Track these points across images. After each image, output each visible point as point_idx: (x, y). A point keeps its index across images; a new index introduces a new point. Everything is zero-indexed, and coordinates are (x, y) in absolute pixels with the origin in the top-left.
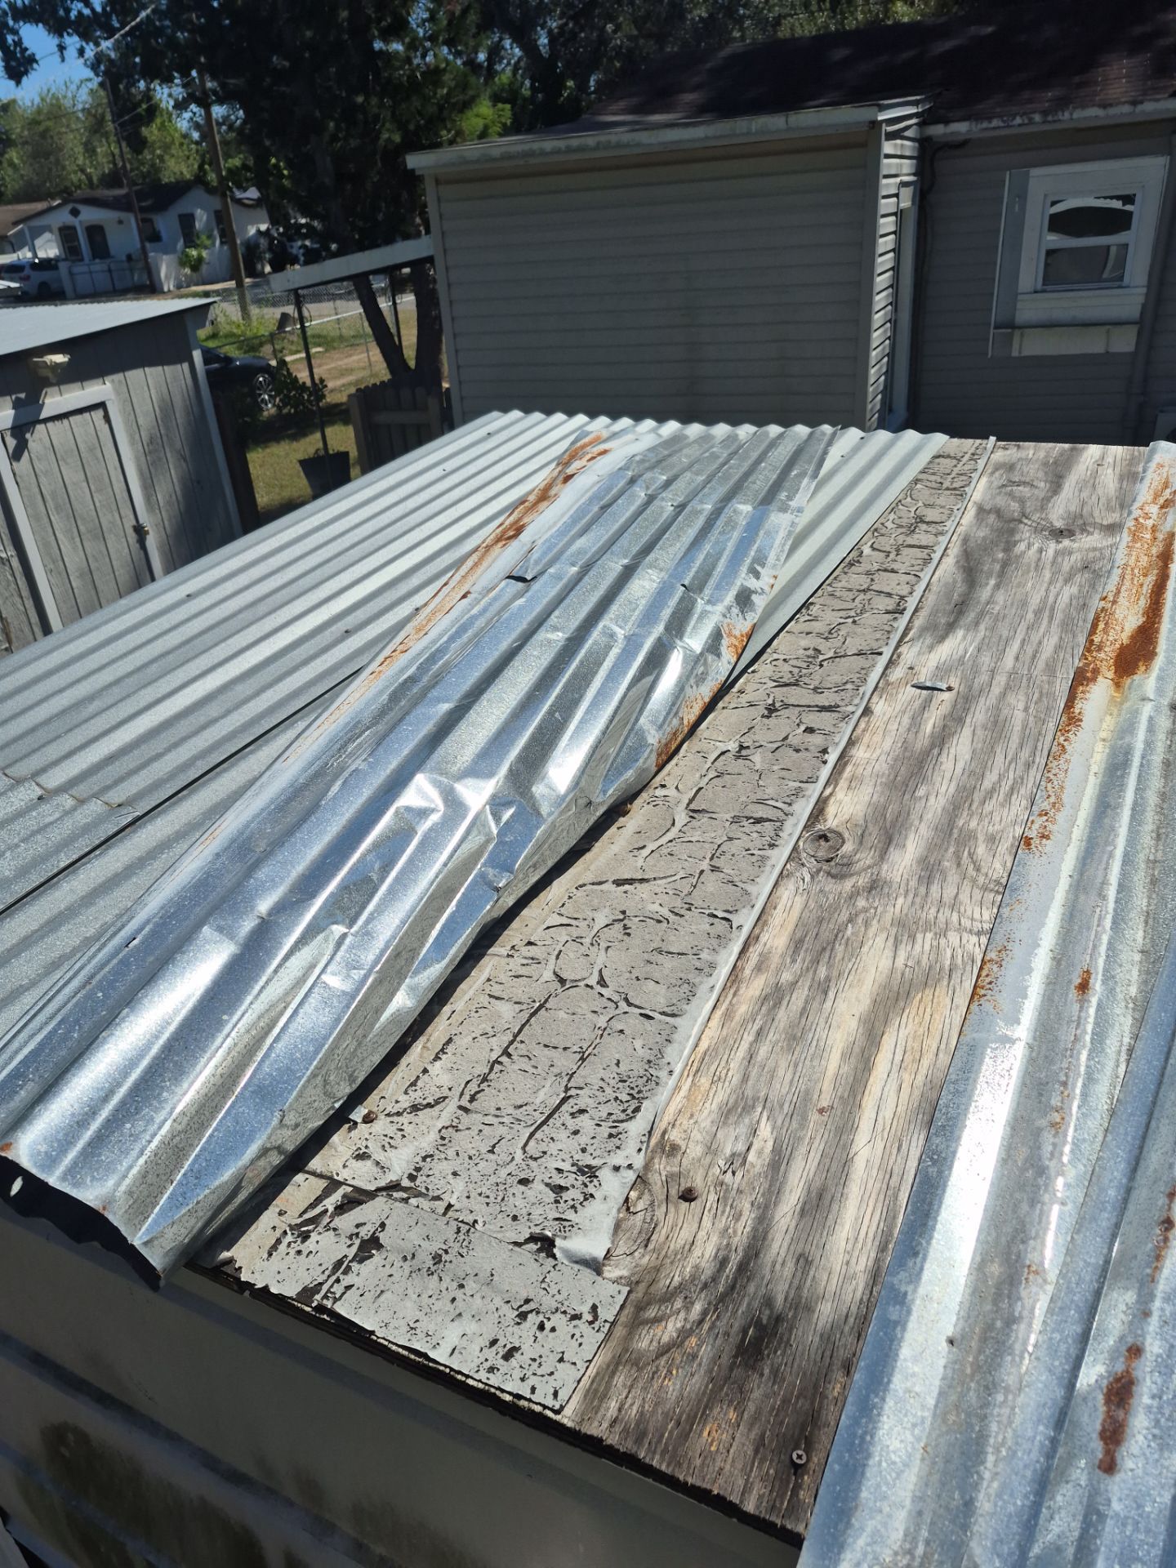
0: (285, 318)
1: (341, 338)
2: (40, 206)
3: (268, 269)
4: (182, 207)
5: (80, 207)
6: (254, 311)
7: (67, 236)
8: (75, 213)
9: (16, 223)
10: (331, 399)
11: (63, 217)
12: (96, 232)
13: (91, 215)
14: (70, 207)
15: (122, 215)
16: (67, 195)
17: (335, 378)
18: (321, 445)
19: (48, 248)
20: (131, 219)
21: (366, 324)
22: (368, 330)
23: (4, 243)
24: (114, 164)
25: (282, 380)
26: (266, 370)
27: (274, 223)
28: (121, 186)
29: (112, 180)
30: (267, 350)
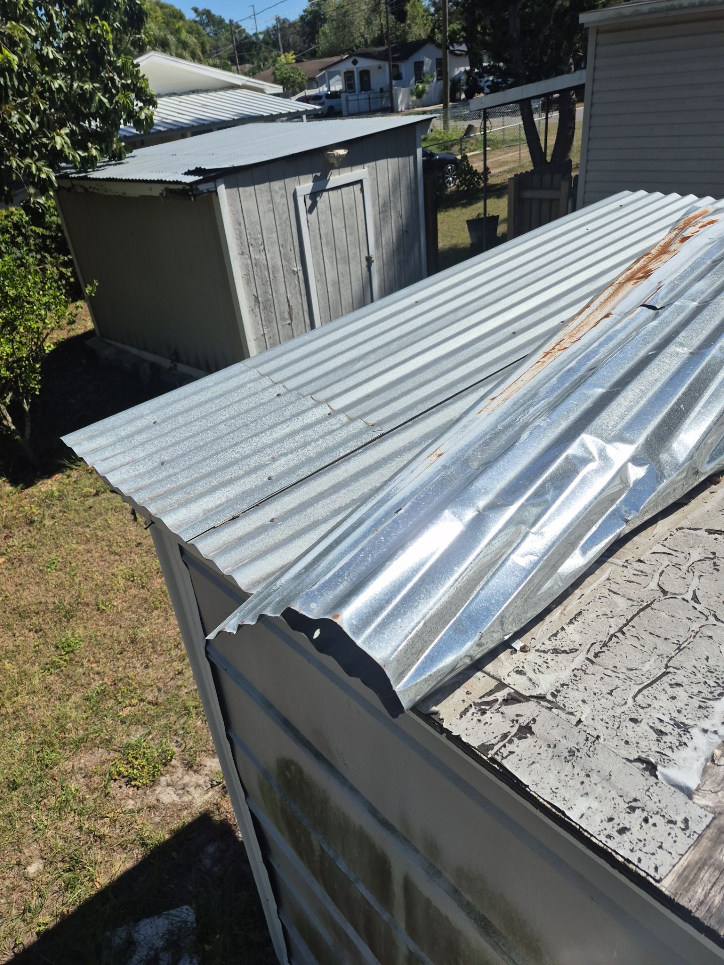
0: (470, 128)
1: (503, 141)
2: (336, 59)
3: (463, 96)
4: (415, 58)
5: (358, 59)
6: (452, 123)
7: (348, 77)
8: (355, 62)
9: (321, 70)
10: (491, 181)
11: (348, 66)
12: (365, 74)
13: (363, 63)
14: (352, 59)
15: (381, 63)
16: (354, 53)
17: (497, 167)
18: (482, 211)
19: (337, 85)
20: (386, 65)
21: (523, 132)
22: (524, 136)
23: (313, 82)
24: (382, 31)
25: (463, 168)
26: (454, 161)
27: (473, 66)
28: (383, 45)
29: (379, 41)
30: (456, 148)
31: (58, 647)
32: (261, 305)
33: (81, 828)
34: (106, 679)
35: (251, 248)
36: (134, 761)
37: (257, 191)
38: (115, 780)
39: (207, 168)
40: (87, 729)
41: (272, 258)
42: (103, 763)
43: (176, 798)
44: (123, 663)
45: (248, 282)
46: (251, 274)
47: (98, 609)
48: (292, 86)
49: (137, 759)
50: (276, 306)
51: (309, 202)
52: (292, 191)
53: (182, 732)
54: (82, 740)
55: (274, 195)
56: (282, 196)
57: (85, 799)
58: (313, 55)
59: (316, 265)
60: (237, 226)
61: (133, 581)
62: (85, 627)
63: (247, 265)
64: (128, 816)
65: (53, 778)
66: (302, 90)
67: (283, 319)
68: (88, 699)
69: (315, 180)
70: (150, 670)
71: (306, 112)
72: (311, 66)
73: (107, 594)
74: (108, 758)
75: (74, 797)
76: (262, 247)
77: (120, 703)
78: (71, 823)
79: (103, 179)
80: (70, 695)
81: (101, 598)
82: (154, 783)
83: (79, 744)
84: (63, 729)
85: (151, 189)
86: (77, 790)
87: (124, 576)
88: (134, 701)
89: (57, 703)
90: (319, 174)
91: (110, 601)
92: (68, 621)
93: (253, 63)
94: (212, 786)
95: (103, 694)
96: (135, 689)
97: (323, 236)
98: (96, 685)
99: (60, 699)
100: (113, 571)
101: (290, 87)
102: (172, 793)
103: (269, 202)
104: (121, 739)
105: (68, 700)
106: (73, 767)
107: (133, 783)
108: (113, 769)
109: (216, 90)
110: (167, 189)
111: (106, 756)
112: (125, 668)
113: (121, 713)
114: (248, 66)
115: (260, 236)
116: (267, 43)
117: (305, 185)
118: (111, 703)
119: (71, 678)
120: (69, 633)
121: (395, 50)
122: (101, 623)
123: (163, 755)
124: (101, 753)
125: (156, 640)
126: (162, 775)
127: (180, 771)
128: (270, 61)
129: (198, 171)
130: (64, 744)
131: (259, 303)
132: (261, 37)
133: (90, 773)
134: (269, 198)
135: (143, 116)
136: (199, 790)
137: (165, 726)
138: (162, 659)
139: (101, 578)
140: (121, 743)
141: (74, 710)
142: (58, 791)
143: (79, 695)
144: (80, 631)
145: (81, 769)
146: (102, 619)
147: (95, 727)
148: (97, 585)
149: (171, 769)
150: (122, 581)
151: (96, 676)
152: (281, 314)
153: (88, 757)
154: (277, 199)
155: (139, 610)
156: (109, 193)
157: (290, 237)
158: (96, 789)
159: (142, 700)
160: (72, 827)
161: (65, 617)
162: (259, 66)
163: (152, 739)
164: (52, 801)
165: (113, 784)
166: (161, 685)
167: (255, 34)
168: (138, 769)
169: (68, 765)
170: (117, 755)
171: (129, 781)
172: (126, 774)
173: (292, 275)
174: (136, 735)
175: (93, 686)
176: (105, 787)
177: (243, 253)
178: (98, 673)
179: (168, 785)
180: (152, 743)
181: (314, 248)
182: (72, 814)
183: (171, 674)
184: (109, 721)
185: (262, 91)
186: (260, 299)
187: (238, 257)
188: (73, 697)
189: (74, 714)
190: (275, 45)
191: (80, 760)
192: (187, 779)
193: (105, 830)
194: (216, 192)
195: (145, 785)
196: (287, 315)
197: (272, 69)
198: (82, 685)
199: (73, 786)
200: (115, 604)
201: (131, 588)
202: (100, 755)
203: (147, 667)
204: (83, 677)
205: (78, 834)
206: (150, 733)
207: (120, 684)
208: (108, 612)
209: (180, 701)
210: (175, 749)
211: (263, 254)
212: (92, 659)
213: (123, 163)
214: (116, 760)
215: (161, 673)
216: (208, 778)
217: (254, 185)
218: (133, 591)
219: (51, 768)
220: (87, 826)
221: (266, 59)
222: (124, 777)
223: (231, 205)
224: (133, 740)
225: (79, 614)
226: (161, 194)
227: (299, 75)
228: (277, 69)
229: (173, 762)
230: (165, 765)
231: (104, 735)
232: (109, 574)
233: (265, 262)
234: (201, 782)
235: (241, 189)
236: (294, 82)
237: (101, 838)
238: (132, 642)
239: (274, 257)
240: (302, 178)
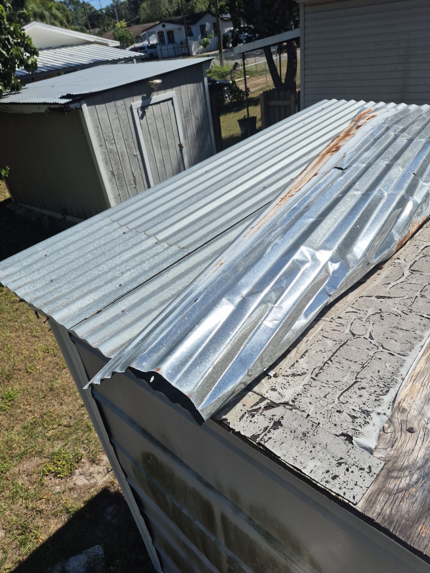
0: (236, 65)
1: (256, 72)
2: (152, 24)
3: (231, 45)
4: (201, 22)
5: (166, 24)
6: (225, 62)
7: (160, 35)
8: (164, 26)
9: (143, 31)
10: (251, 96)
11: (160, 28)
12: (170, 33)
13: (169, 27)
14: (162, 24)
15: (180, 26)
16: (163, 20)
17: (254, 88)
18: (246, 114)
19: (154, 40)
20: (183, 28)
21: (267, 66)
22: (268, 68)
23: (139, 39)
24: (179, 6)
25: (233, 89)
26: (228, 85)
27: (235, 27)
28: (180, 15)
29: (177, 13)
30: (229, 77)
31: (3, 398)
32: (116, 176)
33: (27, 507)
34: (36, 415)
35: (106, 142)
36: (58, 462)
37: (107, 107)
38: (47, 475)
39: (74, 94)
40: (26, 447)
41: (120, 148)
42: (38, 466)
43: (86, 482)
44: (46, 404)
45: (106, 163)
46: (108, 158)
47: (27, 372)
48: (126, 42)
49: (59, 461)
50: (125, 177)
51: (140, 113)
52: (129, 106)
53: (86, 442)
54: (24, 453)
55: (118, 109)
56: (123, 109)
57: (28, 489)
58: (138, 22)
59: (149, 151)
60: (97, 129)
61: (48, 353)
62: (20, 384)
63: (105, 153)
64: (57, 496)
65: (7, 479)
66: (132, 44)
67: (131, 185)
68: (25, 428)
69: (143, 99)
70: (64, 406)
71: (135, 57)
72: (136, 29)
73: (32, 362)
74: (41, 462)
75: (21, 489)
76: (113, 141)
77: (46, 428)
78: (21, 505)
79: (8, 104)
80: (13, 427)
81: (29, 365)
82: (72, 474)
83: (22, 456)
84: (11, 448)
85: (39, 109)
86: (23, 484)
87: (42, 350)
88: (55, 426)
89: (6, 432)
90: (145, 95)
91: (34, 366)
92: (9, 381)
93: (100, 28)
94: (108, 472)
95: (34, 424)
96: (55, 418)
97: (151, 133)
98: (30, 418)
99: (7, 430)
100: (35, 347)
101: (124, 42)
102: (83, 478)
103: (115, 113)
104: (48, 450)
105: (12, 430)
106: (19, 470)
107: (58, 476)
108: (45, 469)
109: (77, 45)
110: (49, 108)
111: (40, 461)
112: (47, 406)
113: (47, 434)
114: (97, 30)
115: (111, 134)
116: (108, 15)
117: (137, 102)
118: (40, 429)
119: (13, 416)
120: (10, 388)
121: (187, 18)
122: (30, 380)
123: (76, 457)
124: (36, 460)
125: (66, 387)
126: (76, 469)
127: (88, 465)
128: (111, 26)
129: (68, 96)
130: (12, 457)
131: (114, 175)
132: (104, 11)
133: (30, 473)
134: (115, 111)
135: (30, 62)
136: (100, 475)
137: (76, 439)
138: (71, 398)
139: (27, 353)
140: (49, 452)
141: (17, 436)
142: (11, 487)
143: (19, 426)
144: (17, 387)
145: (24, 471)
146: (30, 378)
147: (32, 445)
148: (25, 357)
149: (81, 464)
150: (41, 354)
151: (29, 413)
152: (129, 181)
153: (28, 463)
154: (120, 111)
155: (54, 370)
156: (12, 112)
157: (130, 134)
158: (35, 482)
159: (60, 425)
160: (21, 507)
161: (6, 379)
162: (104, 30)
163: (68, 448)
164: (7, 493)
165: (46, 478)
166: (71, 415)
167: (101, 10)
168: (61, 467)
169: (16, 470)
170: (47, 460)
171: (56, 474)
172: (53, 471)
173: (134, 157)
174: (58, 446)
175: (28, 419)
176: (41, 480)
177: (101, 146)
178: (30, 411)
179: (81, 474)
180: (68, 451)
181: (146, 140)
182: (21, 499)
183: (77, 407)
184: (40, 440)
185: (106, 45)
186: (115, 173)
187: (99, 148)
188: (16, 428)
189: (17, 438)
190: (113, 16)
191: (23, 465)
192: (92, 469)
193: (43, 507)
194: (81, 108)
195: (67, 476)
196: (133, 182)
197: (113, 31)
198: (21, 420)
199: (20, 482)
200: (38, 368)
201: (47, 357)
202: (36, 461)
203: (61, 404)
204: (21, 415)
205: (25, 511)
206: (66, 444)
207: (45, 417)
208: (34, 373)
209: (84, 423)
210: (83, 452)
211: (114, 145)
212: (26, 403)
213: (19, 93)
214: (47, 463)
215: (71, 407)
216: (105, 467)
217: (105, 103)
218: (49, 359)
219: (5, 473)
220: (31, 505)
221: (108, 25)
222: (52, 473)
223: (91, 116)
224: (56, 450)
225: (15, 376)
226: (46, 111)
227: (130, 34)
228: (115, 31)
229: (83, 460)
230: (78, 462)
231: (38, 449)
232: (33, 350)
233: (116, 150)
234: (101, 470)
235: (97, 106)
236: (127, 39)
237: (41, 512)
238: (51, 390)
239: (121, 147)
240: (135, 98)
